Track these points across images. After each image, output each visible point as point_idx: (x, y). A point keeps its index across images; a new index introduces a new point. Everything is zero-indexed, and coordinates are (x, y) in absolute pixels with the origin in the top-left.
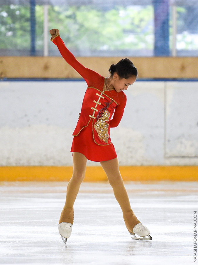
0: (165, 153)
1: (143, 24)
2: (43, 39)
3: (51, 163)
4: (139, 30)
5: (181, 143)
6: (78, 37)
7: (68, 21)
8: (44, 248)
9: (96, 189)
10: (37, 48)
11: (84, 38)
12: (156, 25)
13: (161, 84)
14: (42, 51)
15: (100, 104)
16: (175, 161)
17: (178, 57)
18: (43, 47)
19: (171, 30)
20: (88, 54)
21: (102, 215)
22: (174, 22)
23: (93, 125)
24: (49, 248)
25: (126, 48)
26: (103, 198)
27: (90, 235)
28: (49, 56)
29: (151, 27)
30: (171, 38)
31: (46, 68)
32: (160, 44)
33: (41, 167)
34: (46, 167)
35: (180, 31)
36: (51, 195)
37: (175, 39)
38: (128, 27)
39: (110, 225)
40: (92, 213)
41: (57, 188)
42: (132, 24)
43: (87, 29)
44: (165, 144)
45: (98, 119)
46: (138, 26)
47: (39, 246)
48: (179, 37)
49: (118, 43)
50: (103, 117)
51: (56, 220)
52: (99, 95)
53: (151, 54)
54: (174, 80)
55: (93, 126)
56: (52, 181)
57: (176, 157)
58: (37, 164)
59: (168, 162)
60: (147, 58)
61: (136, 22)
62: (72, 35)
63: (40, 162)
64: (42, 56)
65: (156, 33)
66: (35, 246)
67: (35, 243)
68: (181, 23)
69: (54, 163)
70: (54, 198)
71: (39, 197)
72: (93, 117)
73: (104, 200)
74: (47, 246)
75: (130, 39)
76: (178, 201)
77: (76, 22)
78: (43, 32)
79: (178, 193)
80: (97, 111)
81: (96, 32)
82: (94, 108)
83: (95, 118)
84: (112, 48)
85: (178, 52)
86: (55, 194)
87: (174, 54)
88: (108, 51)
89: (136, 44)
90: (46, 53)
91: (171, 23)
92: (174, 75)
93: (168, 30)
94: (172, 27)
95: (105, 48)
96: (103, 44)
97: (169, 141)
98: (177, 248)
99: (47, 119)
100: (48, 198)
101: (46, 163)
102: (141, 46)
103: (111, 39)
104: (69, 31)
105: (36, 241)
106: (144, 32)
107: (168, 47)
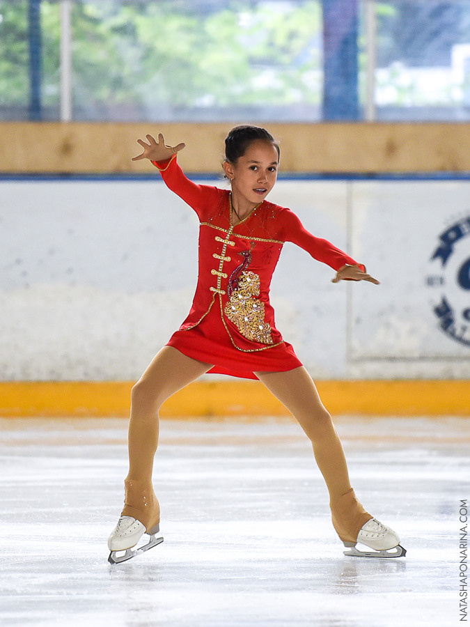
0: (350, 350)
1: (297, 45)
2: (58, 80)
3: (78, 375)
4: (285, 59)
5: (388, 326)
6: (142, 76)
7: (116, 40)
8: (62, 576)
9: (186, 434)
10: (45, 101)
11: (156, 78)
12: (327, 47)
13: (338, 187)
14: (57, 109)
15: (228, 259)
16: (372, 369)
17: (378, 123)
18: (58, 99)
19: (363, 59)
20: (167, 116)
21: (200, 498)
22: (369, 40)
23: (223, 310)
24: (74, 575)
25: (257, 101)
26: (202, 456)
27: (172, 543)
28: (74, 120)
29: (315, 53)
30: (362, 77)
31: (67, 149)
32: (336, 91)
33: (55, 383)
34: (68, 383)
35: (384, 61)
36: (78, 449)
37: (373, 81)
38: (259, 50)
39: (219, 520)
40: (177, 492)
41: (93, 434)
42: (271, 44)
43: (163, 58)
44: (348, 329)
45: (231, 293)
46: (285, 50)
47: (50, 571)
48: (382, 75)
49: (237, 89)
50: (240, 287)
51: (90, 508)
52: (221, 240)
53: (315, 116)
54: (370, 176)
55: (224, 312)
56: (81, 415)
57: (376, 359)
58: (44, 377)
59: (356, 372)
60: (306, 125)
61: (280, 40)
62: (126, 71)
63: (52, 372)
64: (57, 120)
65: (327, 67)
66: (40, 571)
67: (40, 563)
68: (386, 41)
69: (86, 374)
70: (86, 456)
71: (49, 455)
72: (219, 292)
73: (206, 460)
74: (71, 571)
75: (264, 80)
76: (380, 463)
77: (135, 43)
78: (58, 64)
79: (380, 445)
80: (225, 276)
81: (184, 64)
82: (218, 270)
83: (224, 293)
84: (224, 102)
85: (379, 110)
86: (88, 448)
87: (370, 115)
88: (214, 109)
89: (280, 93)
90: (66, 114)
91: (363, 41)
92: (371, 166)
93: (355, 58)
94: (364, 50)
95: (206, 101)
96: (202, 91)
97: (358, 321)
98: (377, 575)
99: (70, 271)
100: (72, 456)
101: (67, 375)
102: (292, 96)
103: (220, 80)
104: (120, 62)
105: (43, 558)
106: (297, 63)
107: (355, 98)
